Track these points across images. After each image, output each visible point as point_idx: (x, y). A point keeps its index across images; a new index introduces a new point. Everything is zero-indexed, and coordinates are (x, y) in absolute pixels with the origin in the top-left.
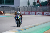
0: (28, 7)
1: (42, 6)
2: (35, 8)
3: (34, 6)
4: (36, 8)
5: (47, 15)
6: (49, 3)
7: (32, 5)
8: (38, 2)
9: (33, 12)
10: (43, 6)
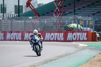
0: (3, 19)
1: (39, 16)
2: (20, 21)
3: (19, 16)
4: (23, 21)
5: (53, 41)
6: (58, 7)
7: (13, 13)
8: (28, 4)
9: (16, 32)
10: (43, 15)
